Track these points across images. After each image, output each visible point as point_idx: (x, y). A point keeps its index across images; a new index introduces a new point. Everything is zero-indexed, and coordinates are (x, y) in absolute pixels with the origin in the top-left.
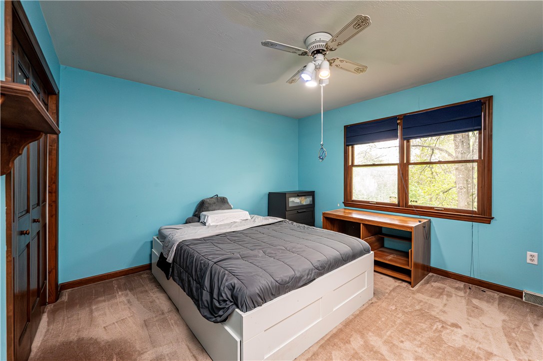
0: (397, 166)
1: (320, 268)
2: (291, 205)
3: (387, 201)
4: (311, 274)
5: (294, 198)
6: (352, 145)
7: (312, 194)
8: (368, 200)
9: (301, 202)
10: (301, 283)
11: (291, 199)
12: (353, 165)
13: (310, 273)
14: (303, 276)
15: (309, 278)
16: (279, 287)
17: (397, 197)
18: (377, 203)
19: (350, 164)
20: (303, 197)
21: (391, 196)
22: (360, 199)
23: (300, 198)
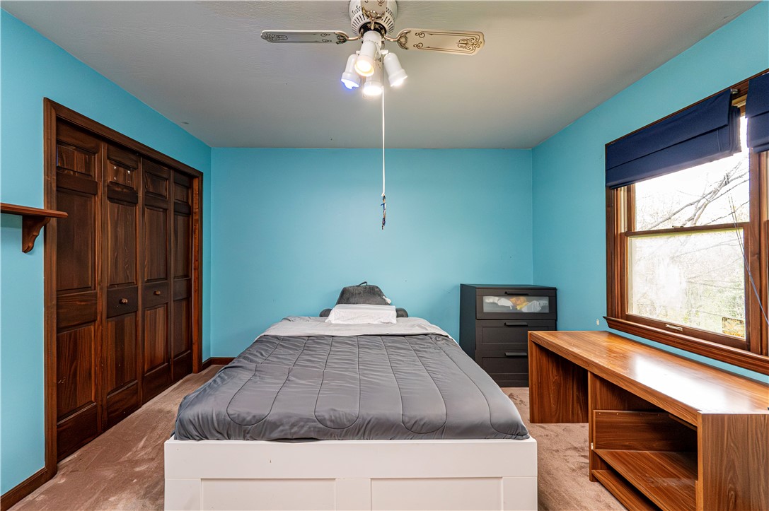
0: (741, 231)
1: (329, 423)
2: (486, 309)
3: (717, 328)
4: (303, 427)
5: (497, 298)
6: (628, 184)
7: (551, 294)
8: (664, 319)
9: (514, 306)
10: (275, 435)
11: (489, 300)
12: (631, 232)
13: (302, 423)
14: (282, 424)
15: (295, 433)
16: (229, 424)
17: (744, 320)
18: (686, 331)
19: (623, 228)
20: (522, 298)
21: (727, 316)
22: (645, 314)
23: (514, 299)
